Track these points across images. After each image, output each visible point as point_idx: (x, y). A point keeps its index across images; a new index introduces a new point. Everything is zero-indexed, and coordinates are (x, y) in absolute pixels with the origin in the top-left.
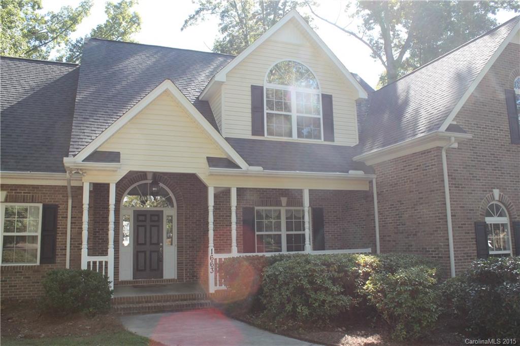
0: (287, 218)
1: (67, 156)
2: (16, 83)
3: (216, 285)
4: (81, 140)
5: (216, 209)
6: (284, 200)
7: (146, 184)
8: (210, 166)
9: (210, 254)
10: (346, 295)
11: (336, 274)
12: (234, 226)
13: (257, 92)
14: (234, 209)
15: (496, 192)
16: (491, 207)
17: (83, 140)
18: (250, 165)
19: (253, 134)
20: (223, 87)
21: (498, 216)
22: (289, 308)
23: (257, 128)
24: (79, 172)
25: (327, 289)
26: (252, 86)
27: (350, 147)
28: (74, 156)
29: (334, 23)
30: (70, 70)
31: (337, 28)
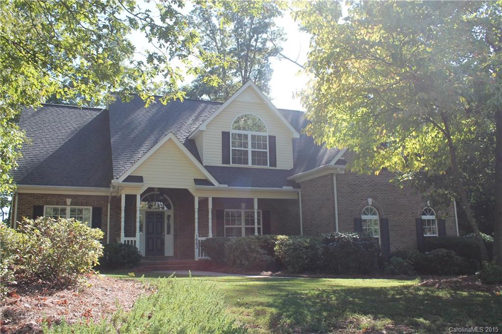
0: (245, 217)
1: (113, 179)
2: (64, 125)
3: (199, 256)
4: (118, 169)
5: (199, 210)
6: (243, 205)
7: (153, 194)
8: (196, 184)
9: (196, 237)
10: (268, 255)
11: (263, 244)
12: (210, 221)
13: (226, 135)
14: (210, 210)
15: (370, 201)
16: (367, 209)
17: (120, 169)
18: (220, 183)
19: (223, 163)
20: (204, 133)
21: (372, 215)
22: (238, 262)
23: (226, 160)
24: (119, 188)
25: (258, 251)
26: (223, 132)
27: (287, 170)
28: (117, 178)
29: (295, 61)
30: (98, 114)
31: (296, 65)
